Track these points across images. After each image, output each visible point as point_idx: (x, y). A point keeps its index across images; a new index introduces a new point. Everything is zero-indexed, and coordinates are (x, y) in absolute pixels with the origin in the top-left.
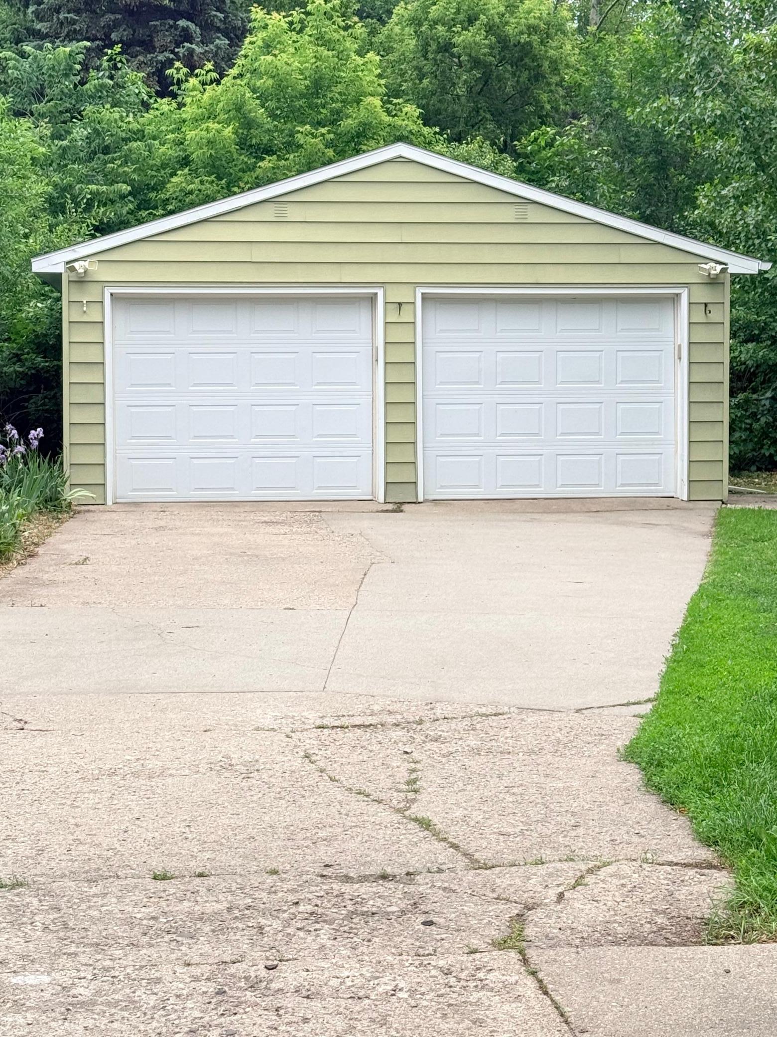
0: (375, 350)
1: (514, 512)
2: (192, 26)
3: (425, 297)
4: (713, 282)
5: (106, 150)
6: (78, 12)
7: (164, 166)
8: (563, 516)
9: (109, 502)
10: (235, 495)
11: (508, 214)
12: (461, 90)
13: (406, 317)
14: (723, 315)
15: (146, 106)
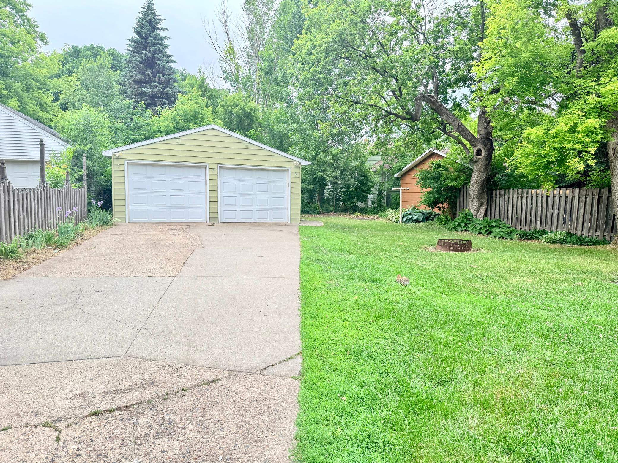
0: (206, 181)
1: (245, 226)
2: (166, 101)
3: (220, 167)
4: (297, 167)
5: (139, 127)
6: (137, 96)
7: (154, 132)
8: (257, 228)
9: (127, 222)
10: (166, 220)
11: (243, 146)
12: (235, 123)
13: (215, 172)
14: (299, 175)
15: (151, 117)
